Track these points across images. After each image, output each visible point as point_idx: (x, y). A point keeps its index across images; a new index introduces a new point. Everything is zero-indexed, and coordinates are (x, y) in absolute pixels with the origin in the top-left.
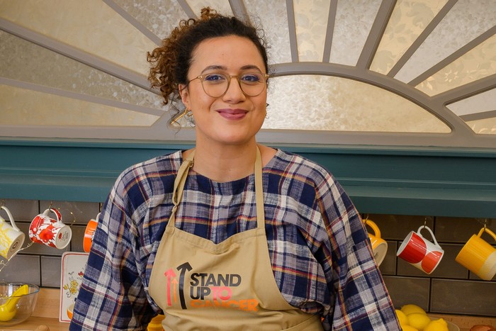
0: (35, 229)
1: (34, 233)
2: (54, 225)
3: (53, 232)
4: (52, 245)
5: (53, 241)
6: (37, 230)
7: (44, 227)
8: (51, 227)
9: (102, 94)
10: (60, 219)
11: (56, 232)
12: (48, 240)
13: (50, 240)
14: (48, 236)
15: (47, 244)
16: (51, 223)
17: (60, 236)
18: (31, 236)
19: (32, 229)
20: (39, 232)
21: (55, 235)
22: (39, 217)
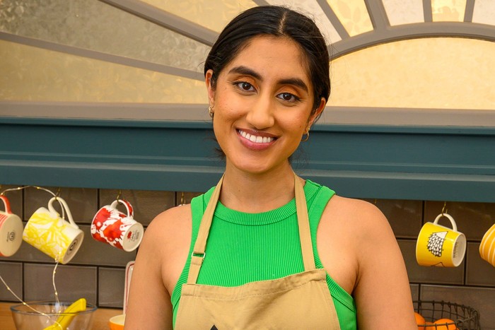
0: (99, 224)
1: (98, 228)
2: (123, 220)
3: (121, 229)
4: (118, 245)
5: (120, 241)
6: (101, 226)
7: (110, 222)
8: (119, 223)
9: (179, 63)
10: (131, 214)
11: (125, 230)
12: (113, 239)
13: (117, 239)
14: (114, 234)
15: (112, 243)
16: (119, 218)
17: (130, 234)
18: (93, 231)
19: (95, 223)
20: (103, 228)
21: (123, 233)
22: (105, 209)
